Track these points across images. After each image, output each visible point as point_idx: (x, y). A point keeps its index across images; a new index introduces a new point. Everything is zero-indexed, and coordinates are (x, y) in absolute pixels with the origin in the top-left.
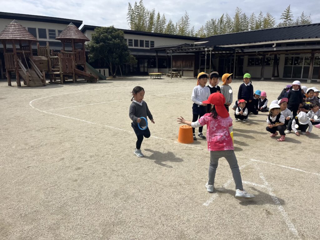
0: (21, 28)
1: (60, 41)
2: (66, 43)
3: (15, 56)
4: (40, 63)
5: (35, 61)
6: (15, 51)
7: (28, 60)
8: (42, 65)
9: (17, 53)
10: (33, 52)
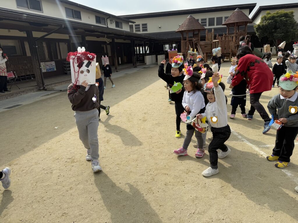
0: (194, 20)
1: (226, 26)
2: (231, 27)
3: (188, 43)
4: (205, 47)
5: (201, 46)
6: (187, 39)
7: (196, 45)
8: (206, 48)
9: (189, 40)
10: (201, 38)
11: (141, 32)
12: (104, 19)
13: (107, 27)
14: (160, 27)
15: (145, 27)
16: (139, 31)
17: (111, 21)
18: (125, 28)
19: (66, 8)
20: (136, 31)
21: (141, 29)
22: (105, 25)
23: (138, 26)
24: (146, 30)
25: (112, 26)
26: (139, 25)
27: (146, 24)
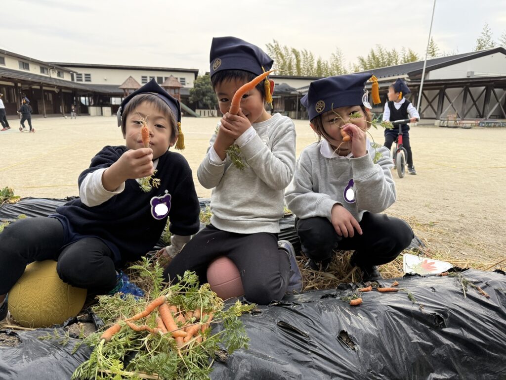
11: (84, 82)
12: (47, 69)
13: (49, 76)
14: (106, 80)
15: (88, 77)
16: (81, 80)
17: (53, 71)
18: (67, 78)
19: (19, 61)
20: (78, 80)
21: (84, 78)
22: (48, 74)
23: (79, 76)
24: (90, 81)
25: (54, 75)
26: (81, 74)
27: (89, 75)
